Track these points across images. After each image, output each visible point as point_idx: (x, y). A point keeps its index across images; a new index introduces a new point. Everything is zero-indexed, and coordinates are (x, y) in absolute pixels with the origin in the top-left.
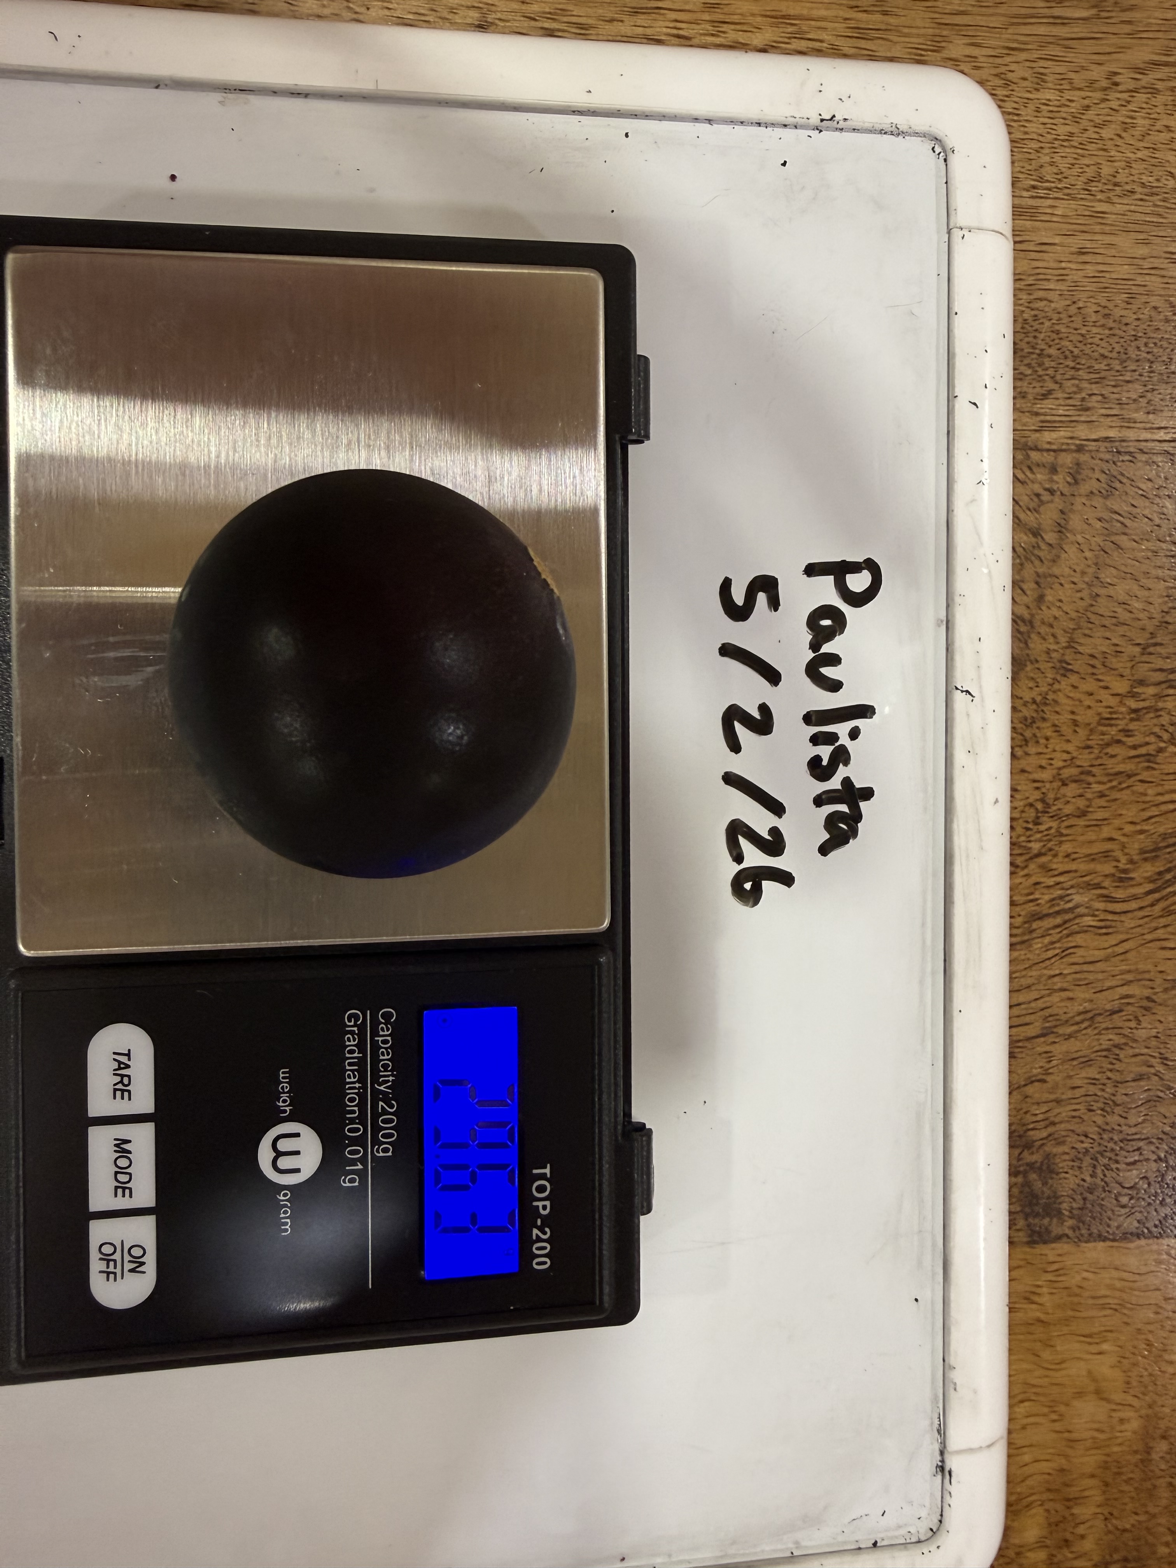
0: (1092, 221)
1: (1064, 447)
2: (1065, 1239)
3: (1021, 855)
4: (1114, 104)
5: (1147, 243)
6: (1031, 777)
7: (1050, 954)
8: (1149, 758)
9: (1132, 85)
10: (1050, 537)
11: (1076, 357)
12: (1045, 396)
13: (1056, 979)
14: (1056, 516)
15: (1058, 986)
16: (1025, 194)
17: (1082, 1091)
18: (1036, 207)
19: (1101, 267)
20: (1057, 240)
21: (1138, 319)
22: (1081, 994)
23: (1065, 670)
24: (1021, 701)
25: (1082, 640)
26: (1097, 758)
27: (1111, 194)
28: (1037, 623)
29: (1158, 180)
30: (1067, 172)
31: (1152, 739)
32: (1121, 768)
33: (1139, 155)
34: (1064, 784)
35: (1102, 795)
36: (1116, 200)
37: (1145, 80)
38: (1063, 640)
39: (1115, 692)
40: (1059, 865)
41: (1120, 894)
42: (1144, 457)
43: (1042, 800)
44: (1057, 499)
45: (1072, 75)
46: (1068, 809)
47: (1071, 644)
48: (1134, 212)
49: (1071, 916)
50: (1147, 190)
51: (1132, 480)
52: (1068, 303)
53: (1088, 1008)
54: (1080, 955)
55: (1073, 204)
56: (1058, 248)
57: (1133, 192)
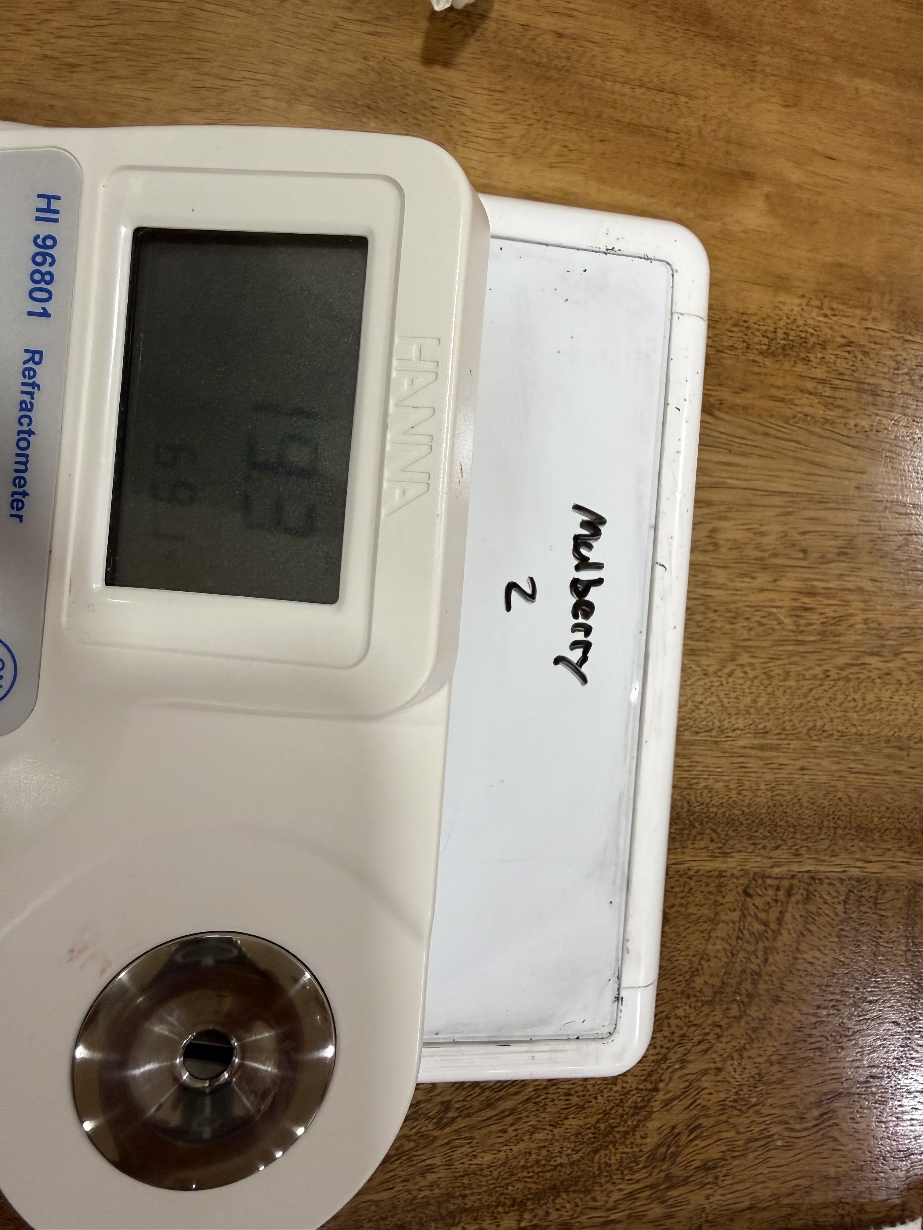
0: (809, 751)
1: (785, 876)
3: (744, 1105)
4: (826, 687)
5: (837, 763)
6: (754, 1060)
7: (757, 1161)
8: (820, 1049)
9: (836, 677)
10: (774, 926)
11: (795, 826)
12: (777, 848)
13: (759, 1176)
14: (778, 915)
15: (760, 1180)
16: (774, 737)
18: (780, 745)
19: (812, 777)
20: (789, 762)
21: (830, 805)
22: (773, 1185)
23: (777, 1000)
24: (750, 1018)
25: (787, 984)
26: (790, 1050)
27: (820, 737)
28: (763, 973)
29: (847, 728)
30: (797, 725)
31: (822, 1039)
32: (804, 1055)
33: (838, 714)
34: (772, 1064)
35: (792, 1071)
36: (823, 740)
37: (844, 674)
38: (777, 983)
39: (803, 1012)
40: (765, 1111)
41: (798, 1127)
42: (826, 881)
43: (759, 1074)
44: (779, 904)
45: (805, 672)
46: (773, 1079)
48: (833, 746)
49: (770, 1140)
50: (840, 734)
51: (820, 894)
52: (793, 796)
53: (776, 1192)
54: (774, 1162)
55: (799, 742)
56: (789, 767)
57: (832, 735)
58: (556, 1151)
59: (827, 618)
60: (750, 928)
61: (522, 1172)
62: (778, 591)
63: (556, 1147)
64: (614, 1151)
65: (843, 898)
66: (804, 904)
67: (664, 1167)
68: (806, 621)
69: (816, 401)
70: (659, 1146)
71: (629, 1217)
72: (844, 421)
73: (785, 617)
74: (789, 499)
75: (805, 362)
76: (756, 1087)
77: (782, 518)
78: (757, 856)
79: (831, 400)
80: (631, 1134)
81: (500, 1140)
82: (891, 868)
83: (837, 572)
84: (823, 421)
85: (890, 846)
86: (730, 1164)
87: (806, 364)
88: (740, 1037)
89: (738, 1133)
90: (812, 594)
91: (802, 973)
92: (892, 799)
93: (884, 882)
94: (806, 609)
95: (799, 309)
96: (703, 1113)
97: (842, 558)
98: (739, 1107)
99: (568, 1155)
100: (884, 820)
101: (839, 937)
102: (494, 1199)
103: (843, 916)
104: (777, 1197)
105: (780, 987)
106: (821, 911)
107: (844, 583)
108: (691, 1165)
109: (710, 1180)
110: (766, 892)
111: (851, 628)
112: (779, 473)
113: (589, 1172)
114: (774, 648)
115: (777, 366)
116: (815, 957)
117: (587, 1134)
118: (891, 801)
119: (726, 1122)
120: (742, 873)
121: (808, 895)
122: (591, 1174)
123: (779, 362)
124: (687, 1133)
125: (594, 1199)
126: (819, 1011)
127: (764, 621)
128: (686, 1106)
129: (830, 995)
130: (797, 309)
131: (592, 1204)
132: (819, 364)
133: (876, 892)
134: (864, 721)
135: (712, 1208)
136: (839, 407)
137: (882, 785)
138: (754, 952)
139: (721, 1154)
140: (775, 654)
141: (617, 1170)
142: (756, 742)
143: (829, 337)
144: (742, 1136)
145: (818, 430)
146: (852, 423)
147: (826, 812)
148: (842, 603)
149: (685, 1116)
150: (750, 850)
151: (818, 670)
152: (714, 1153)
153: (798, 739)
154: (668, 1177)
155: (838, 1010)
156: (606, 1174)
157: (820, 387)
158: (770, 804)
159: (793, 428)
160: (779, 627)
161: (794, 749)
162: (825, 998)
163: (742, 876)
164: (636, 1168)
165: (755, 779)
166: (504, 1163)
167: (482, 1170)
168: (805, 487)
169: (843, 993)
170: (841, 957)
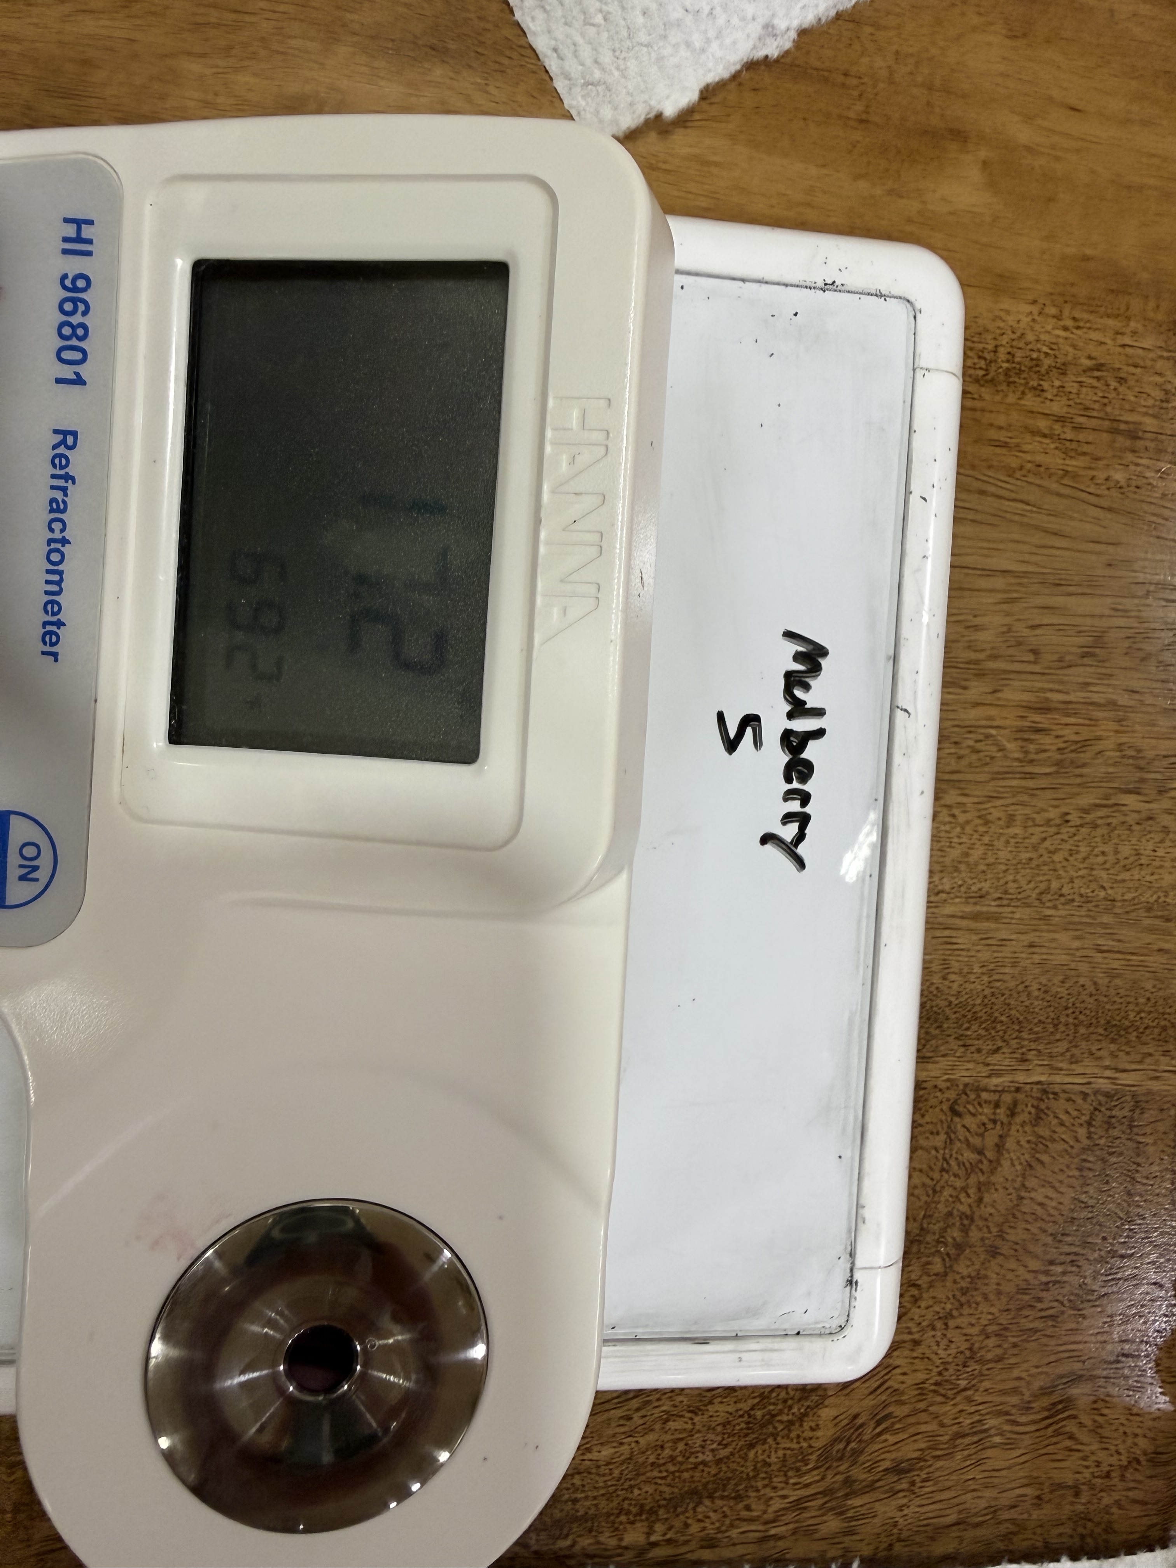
0: (1041, 922)
1: (1007, 1089)
3: (951, 1389)
4: (1065, 837)
5: (1079, 938)
6: (964, 1331)
7: (967, 1463)
8: (1052, 1317)
9: (1079, 822)
10: (990, 1154)
11: (1020, 1022)
12: (997, 1050)
13: (970, 1482)
14: (996, 1140)
15: (971, 1488)
16: (993, 903)
18: (1001, 913)
19: (1045, 957)
20: (1013, 937)
21: (1069, 994)
22: (988, 1493)
23: (994, 1252)
24: (960, 1276)
25: (1009, 1231)
26: (1014, 1318)
27: (1057, 902)
28: (976, 1217)
29: (1093, 892)
30: (1025, 887)
31: (1055, 1304)
32: (1031, 1326)
33: (1081, 873)
34: (988, 1337)
35: (1015, 1346)
36: (1060, 907)
37: (1089, 818)
38: (994, 1230)
39: (1030, 1269)
40: (978, 1398)
41: (1023, 1419)
42: (1066, 1095)
43: (970, 1349)
44: (999, 1126)
45: (1035, 816)
46: (989, 1356)
47: (1001, 1236)
48: (1073, 915)
49: (983, 1435)
50: (1083, 900)
51: (1055, 1113)
52: (1018, 983)
53: (993, 1504)
54: (989, 1465)
55: (1028, 910)
56: (1014, 943)
57: (1073, 900)
58: (697, 1445)
59: (1066, 742)
60: (960, 1157)
61: (652, 1470)
62: (997, 705)
63: (697, 1440)
64: (774, 1446)
65: (1087, 1118)
66: (1033, 1126)
67: (842, 1468)
68: (1037, 747)
69: (1053, 446)
70: (836, 1440)
71: (795, 1532)
72: (1092, 473)
73: (1009, 741)
74: (1013, 581)
75: (1038, 392)
76: (968, 1366)
77: (1005, 607)
78: (968, 1062)
79: (1074, 445)
80: (797, 1425)
81: (623, 1429)
82: (1152, 1079)
83: (1081, 680)
84: (1061, 472)
85: (1151, 1051)
86: (930, 1466)
87: (1039, 396)
88: (944, 1300)
89: (942, 1425)
90: (1045, 709)
91: (1030, 1218)
92: (1154, 987)
93: (1141, 1098)
94: (1038, 731)
95: (1029, 319)
96: (893, 1399)
97: (1086, 661)
98: (943, 1392)
99: (713, 1450)
100: (1143, 1015)
101: (1080, 1169)
102: (614, 1504)
103: (1086, 1142)
104: (994, 1511)
105: (998, 1236)
106: (1056, 1136)
107: (1089, 695)
108: (878, 1466)
109: (905, 1486)
110: (980, 1110)
111: (1099, 756)
112: (1001, 546)
113: (742, 1472)
114: (993, 783)
115: (998, 398)
116: (1047, 1197)
117: (739, 1424)
118: (1153, 990)
119: (925, 1411)
120: (948, 1084)
121: (1037, 1114)
122: (745, 1476)
123: (1001, 393)
124: (872, 1424)
125: (748, 1508)
126: (1052, 1268)
127: (978, 746)
128: (871, 1389)
129: (1066, 1247)
130: (1025, 320)
131: (744, 1514)
132: (1056, 395)
133: (1132, 1111)
134: (1116, 881)
135: (906, 1523)
136: (1084, 454)
137: (1141, 968)
138: (964, 1189)
139: (920, 1453)
140: (995, 791)
141: (779, 1470)
142: (968, 909)
143: (1070, 358)
144: (946, 1429)
145: (1054, 486)
146: (1101, 476)
147: (1065, 1004)
148: (1087, 722)
149: (870, 1402)
150: (958, 1054)
151: (1053, 814)
152: (909, 1451)
153: (1029, 906)
154: (848, 1482)
155: (1078, 1266)
156: (763, 1475)
157: (1057, 428)
158: (987, 992)
159: (1019, 483)
160: (999, 754)
161: (1019, 919)
162: (1061, 1250)
163: (948, 1088)
164: (804, 1469)
165: (966, 959)
166: (630, 1459)
167: (598, 1467)
168: (1036, 564)
169: (1085, 1244)
170: (1083, 1197)
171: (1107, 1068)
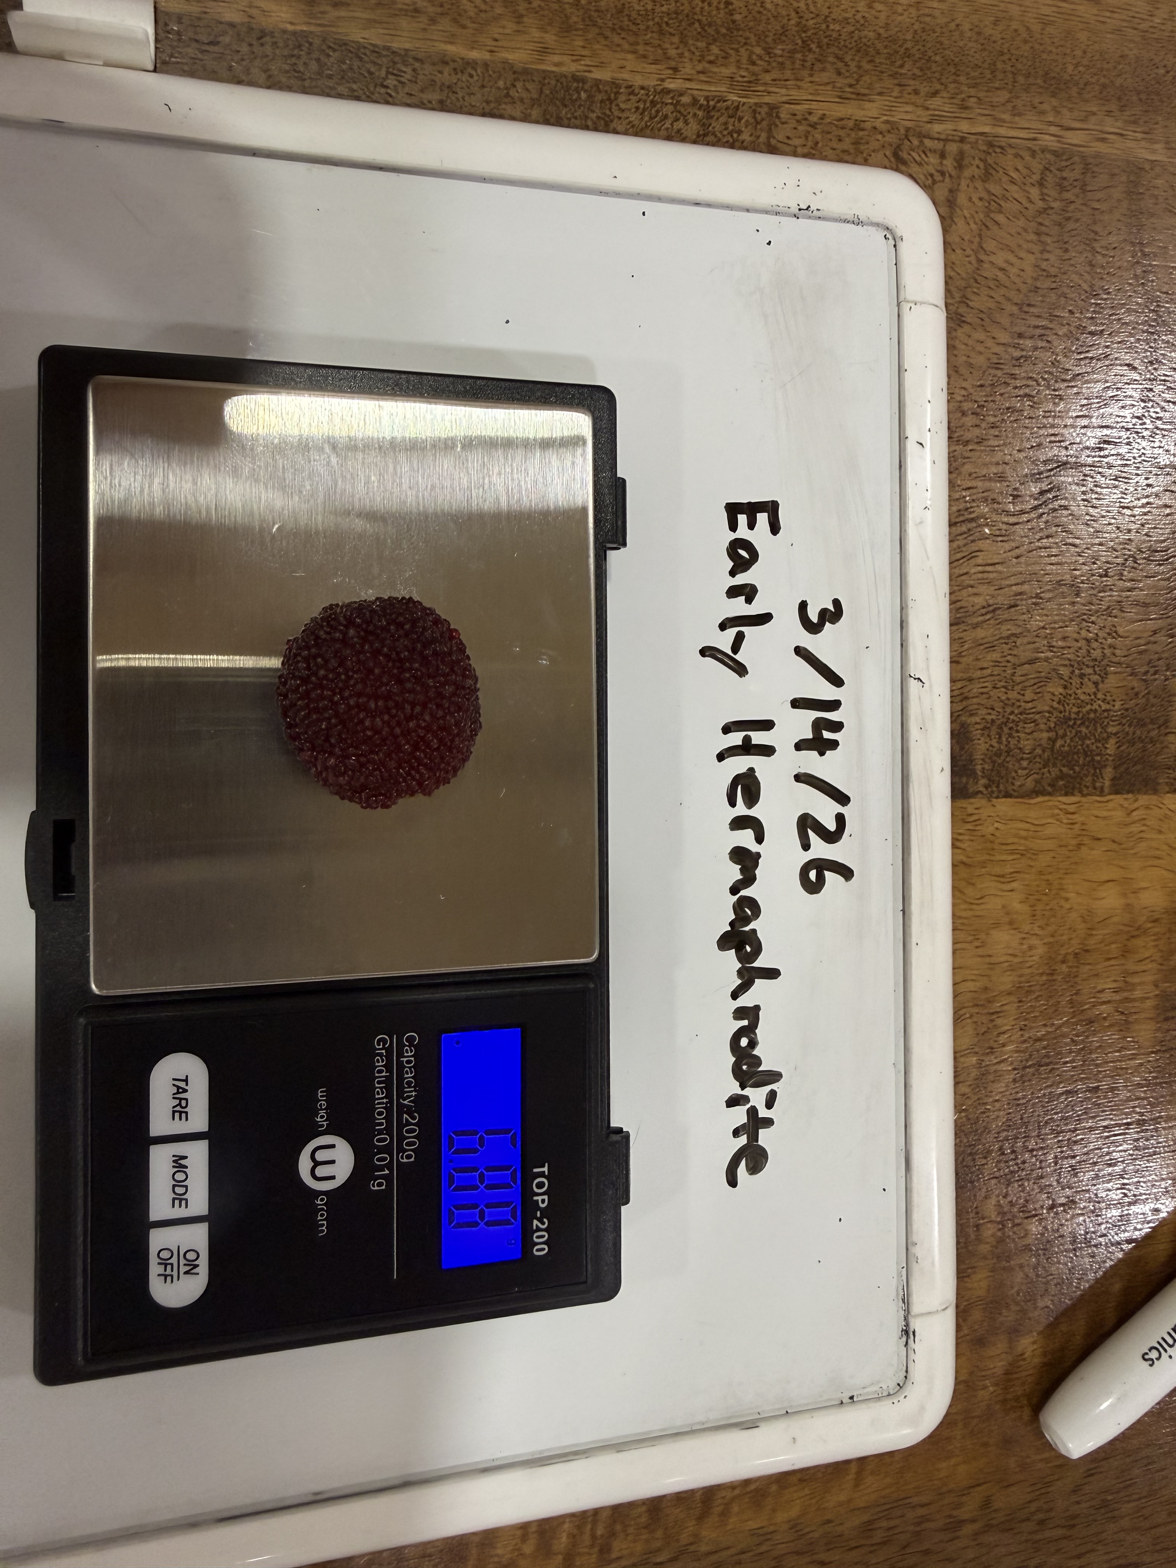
1: (950, 138)
2: (980, 795)
8: (1029, 396)
11: (956, 65)
12: (935, 94)
13: (963, 578)
14: (946, 193)
15: (966, 581)
17: (989, 671)
21: (1003, 39)
22: (984, 590)
25: (973, 298)
26: (988, 396)
31: (1030, 383)
32: (1009, 405)
34: (964, 414)
35: (994, 426)
39: (999, 341)
41: (1011, 508)
42: (1011, 151)
44: (947, 179)
46: (968, 436)
51: (1003, 169)
52: (948, 20)
53: (990, 601)
54: (983, 558)
65: (1037, 178)
66: (983, 181)
78: (907, 103)
82: (1099, 140)
85: (1094, 109)
91: (992, 284)
93: (1091, 160)
100: (1080, 69)
101: (1038, 234)
103: (1041, 204)
104: (994, 609)
106: (1008, 195)
116: (1007, 262)
118: (1089, 43)
120: (888, 126)
121: (986, 169)
126: (1021, 341)
129: (1033, 319)
133: (1083, 173)
137: (1073, 18)
147: (998, 49)
150: (895, 94)
155: (1048, 341)
158: (917, 26)
162: (1028, 322)
163: (889, 131)
169: (1053, 317)
170: (1044, 265)
171: (1051, 124)
